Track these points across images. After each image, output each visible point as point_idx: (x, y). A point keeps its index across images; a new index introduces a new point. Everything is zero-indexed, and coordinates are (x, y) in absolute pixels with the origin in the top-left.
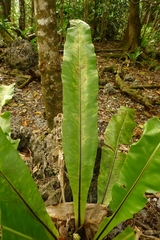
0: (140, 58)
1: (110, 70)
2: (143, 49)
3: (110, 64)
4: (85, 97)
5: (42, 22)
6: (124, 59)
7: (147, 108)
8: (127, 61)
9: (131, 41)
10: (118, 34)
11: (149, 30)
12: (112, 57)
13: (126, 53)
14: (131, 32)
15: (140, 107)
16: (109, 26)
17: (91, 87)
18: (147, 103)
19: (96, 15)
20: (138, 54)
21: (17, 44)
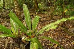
0: (39, 11)
1: (32, 15)
2: (40, 9)
3: (32, 14)
4: (28, 15)
5: (16, 5)
6: (35, 12)
7: (43, 22)
8: (36, 12)
9: (36, 7)
10: (33, 6)
11: (41, 4)
12: (32, 12)
13: (36, 11)
14: (36, 5)
15: (41, 22)
16: (30, 4)
17: (28, 14)
18: (42, 21)
19: (26, 2)
20: (38, 10)
21: (5, 11)
